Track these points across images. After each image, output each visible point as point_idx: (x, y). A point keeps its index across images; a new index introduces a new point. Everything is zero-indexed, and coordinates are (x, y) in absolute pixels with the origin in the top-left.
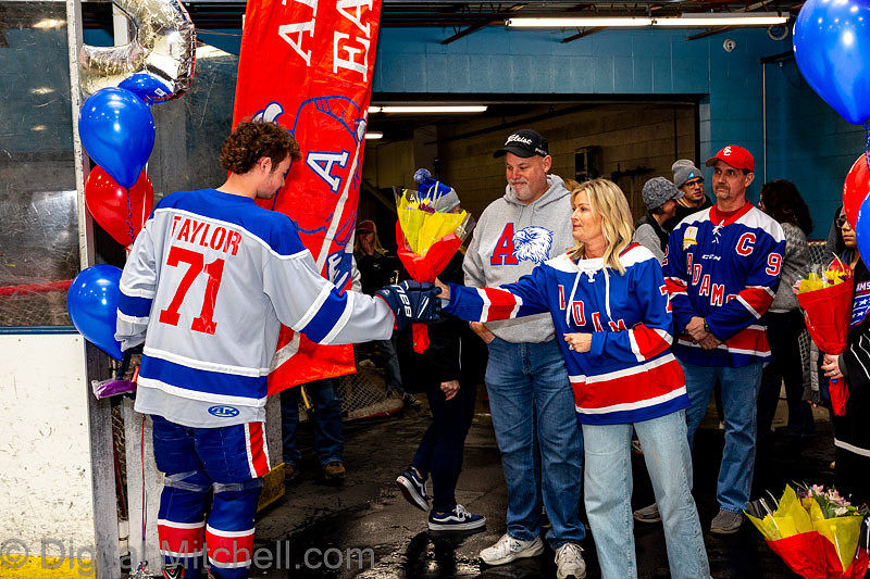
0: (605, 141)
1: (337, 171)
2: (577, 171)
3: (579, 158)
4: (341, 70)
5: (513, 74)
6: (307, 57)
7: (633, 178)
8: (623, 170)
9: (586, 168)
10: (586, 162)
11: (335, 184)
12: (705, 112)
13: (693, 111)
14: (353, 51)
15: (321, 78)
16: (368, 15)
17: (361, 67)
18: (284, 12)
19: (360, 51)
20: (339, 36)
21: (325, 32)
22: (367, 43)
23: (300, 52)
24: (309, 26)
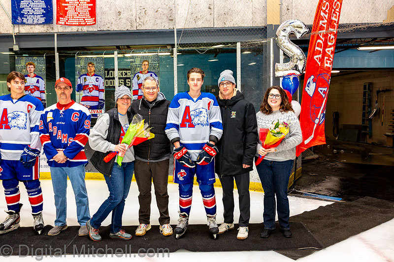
0: (374, 81)
1: (325, 92)
4: (326, 67)
5: (354, 62)
6: (319, 64)
8: (381, 90)
10: (367, 87)
11: (324, 96)
14: (329, 62)
15: (322, 69)
16: (332, 52)
17: (330, 66)
18: (315, 53)
19: (330, 62)
20: (326, 58)
21: (323, 57)
22: (332, 60)
23: (318, 62)
24: (320, 56)
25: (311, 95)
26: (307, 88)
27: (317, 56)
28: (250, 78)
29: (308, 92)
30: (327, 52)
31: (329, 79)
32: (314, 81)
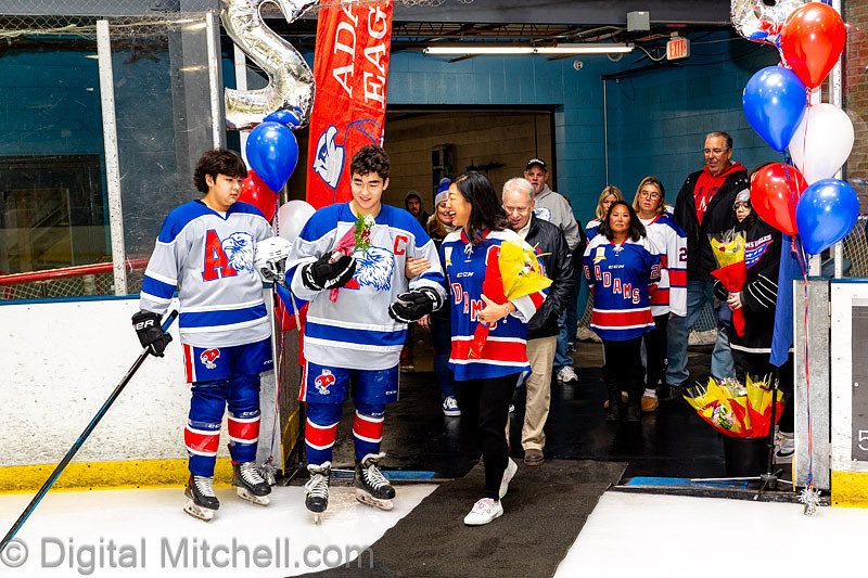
0: (459, 140)
2: (434, 165)
3: (435, 156)
4: (370, 100)
5: (411, 88)
6: (350, 91)
7: (487, 172)
8: (476, 164)
9: (442, 163)
10: (441, 158)
12: (560, 118)
13: (549, 117)
14: (375, 86)
15: (358, 106)
16: (383, 59)
17: (381, 99)
18: (336, 59)
19: (379, 86)
20: (366, 75)
21: (359, 73)
22: (383, 80)
23: (346, 88)
24: (351, 68)
25: (333, 184)
26: (318, 163)
27: (341, 70)
28: (147, 132)
29: (323, 174)
30: (369, 58)
31: (380, 136)
32: (338, 141)
